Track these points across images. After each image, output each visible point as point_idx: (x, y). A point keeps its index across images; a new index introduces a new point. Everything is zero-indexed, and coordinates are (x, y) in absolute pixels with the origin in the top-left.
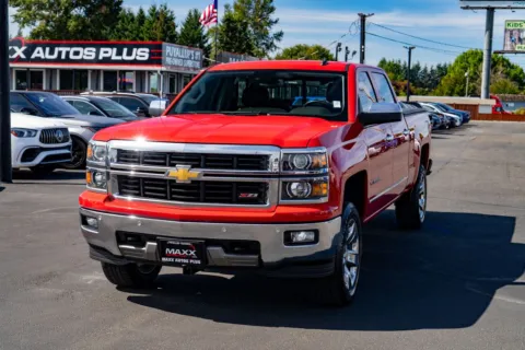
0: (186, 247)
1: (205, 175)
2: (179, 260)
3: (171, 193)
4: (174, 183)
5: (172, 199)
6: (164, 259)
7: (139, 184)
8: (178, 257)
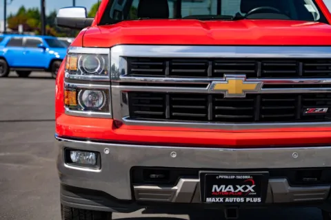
0: (241, 182)
1: (265, 86)
2: (231, 200)
3: (214, 112)
4: (218, 97)
5: (214, 120)
6: (209, 200)
7: (163, 102)
8: (229, 195)
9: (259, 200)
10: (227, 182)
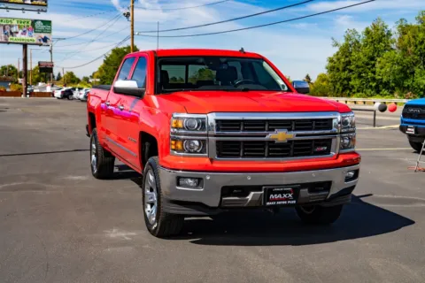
0: (286, 192)
2: (280, 203)
3: (269, 151)
4: (272, 143)
5: (269, 156)
6: (268, 204)
7: (239, 147)
8: (279, 200)
9: (294, 202)
10: (278, 193)
